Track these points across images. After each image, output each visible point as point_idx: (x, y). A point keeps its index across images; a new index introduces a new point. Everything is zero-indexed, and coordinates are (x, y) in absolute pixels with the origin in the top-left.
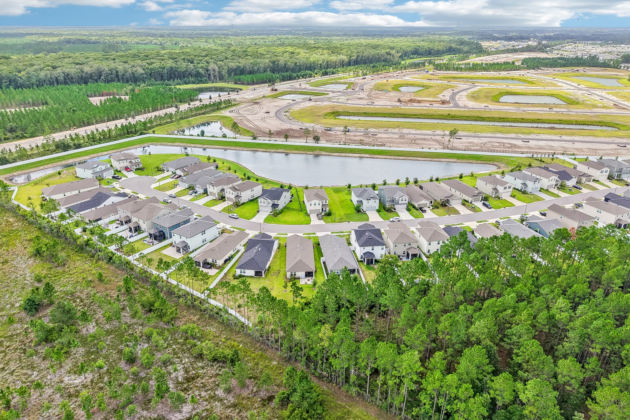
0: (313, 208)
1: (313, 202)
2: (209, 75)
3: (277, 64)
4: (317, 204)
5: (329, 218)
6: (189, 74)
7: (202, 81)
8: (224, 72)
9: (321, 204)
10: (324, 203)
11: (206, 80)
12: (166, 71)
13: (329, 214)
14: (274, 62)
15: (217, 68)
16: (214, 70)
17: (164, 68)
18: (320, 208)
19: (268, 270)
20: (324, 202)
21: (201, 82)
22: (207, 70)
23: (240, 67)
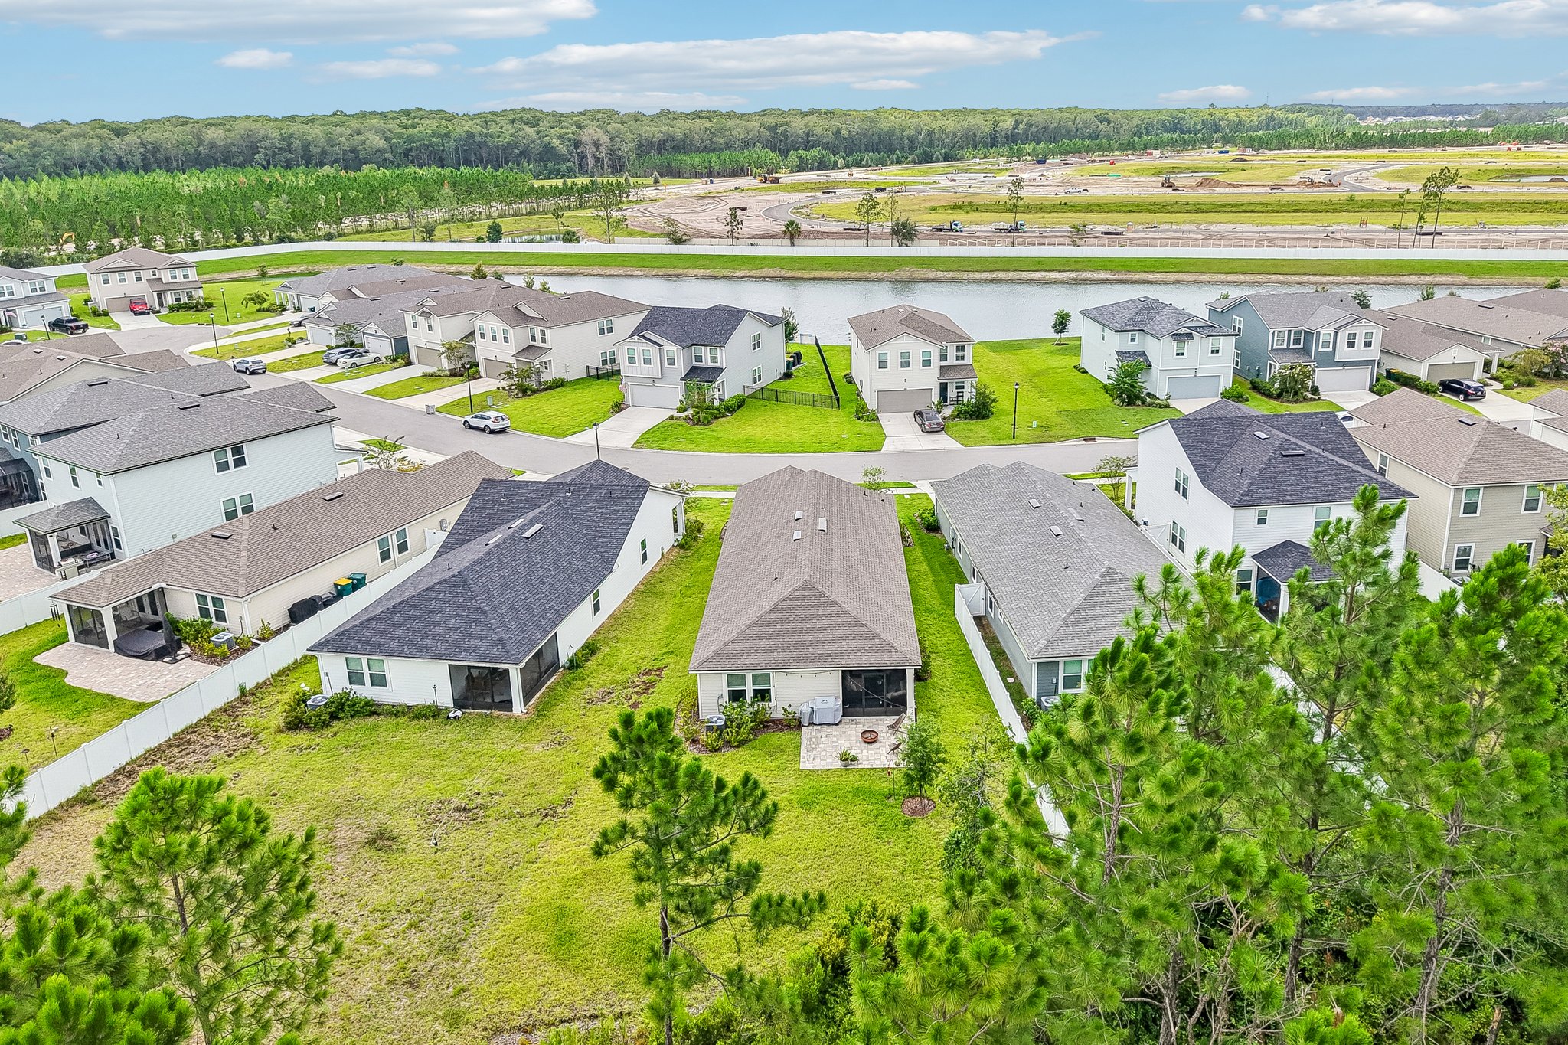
0: (895, 379)
1: (893, 350)
2: (582, 157)
3: (785, 134)
4: (916, 360)
5: (980, 427)
6: (522, 153)
7: (558, 171)
8: (626, 150)
9: (936, 363)
10: (952, 360)
11: (570, 170)
12: (452, 144)
13: (980, 410)
14: (773, 129)
15: (605, 139)
16: (596, 144)
17: (448, 135)
18: (930, 378)
19: (573, 665)
20: (952, 352)
21: (555, 174)
22: (577, 145)
23: (673, 137)
